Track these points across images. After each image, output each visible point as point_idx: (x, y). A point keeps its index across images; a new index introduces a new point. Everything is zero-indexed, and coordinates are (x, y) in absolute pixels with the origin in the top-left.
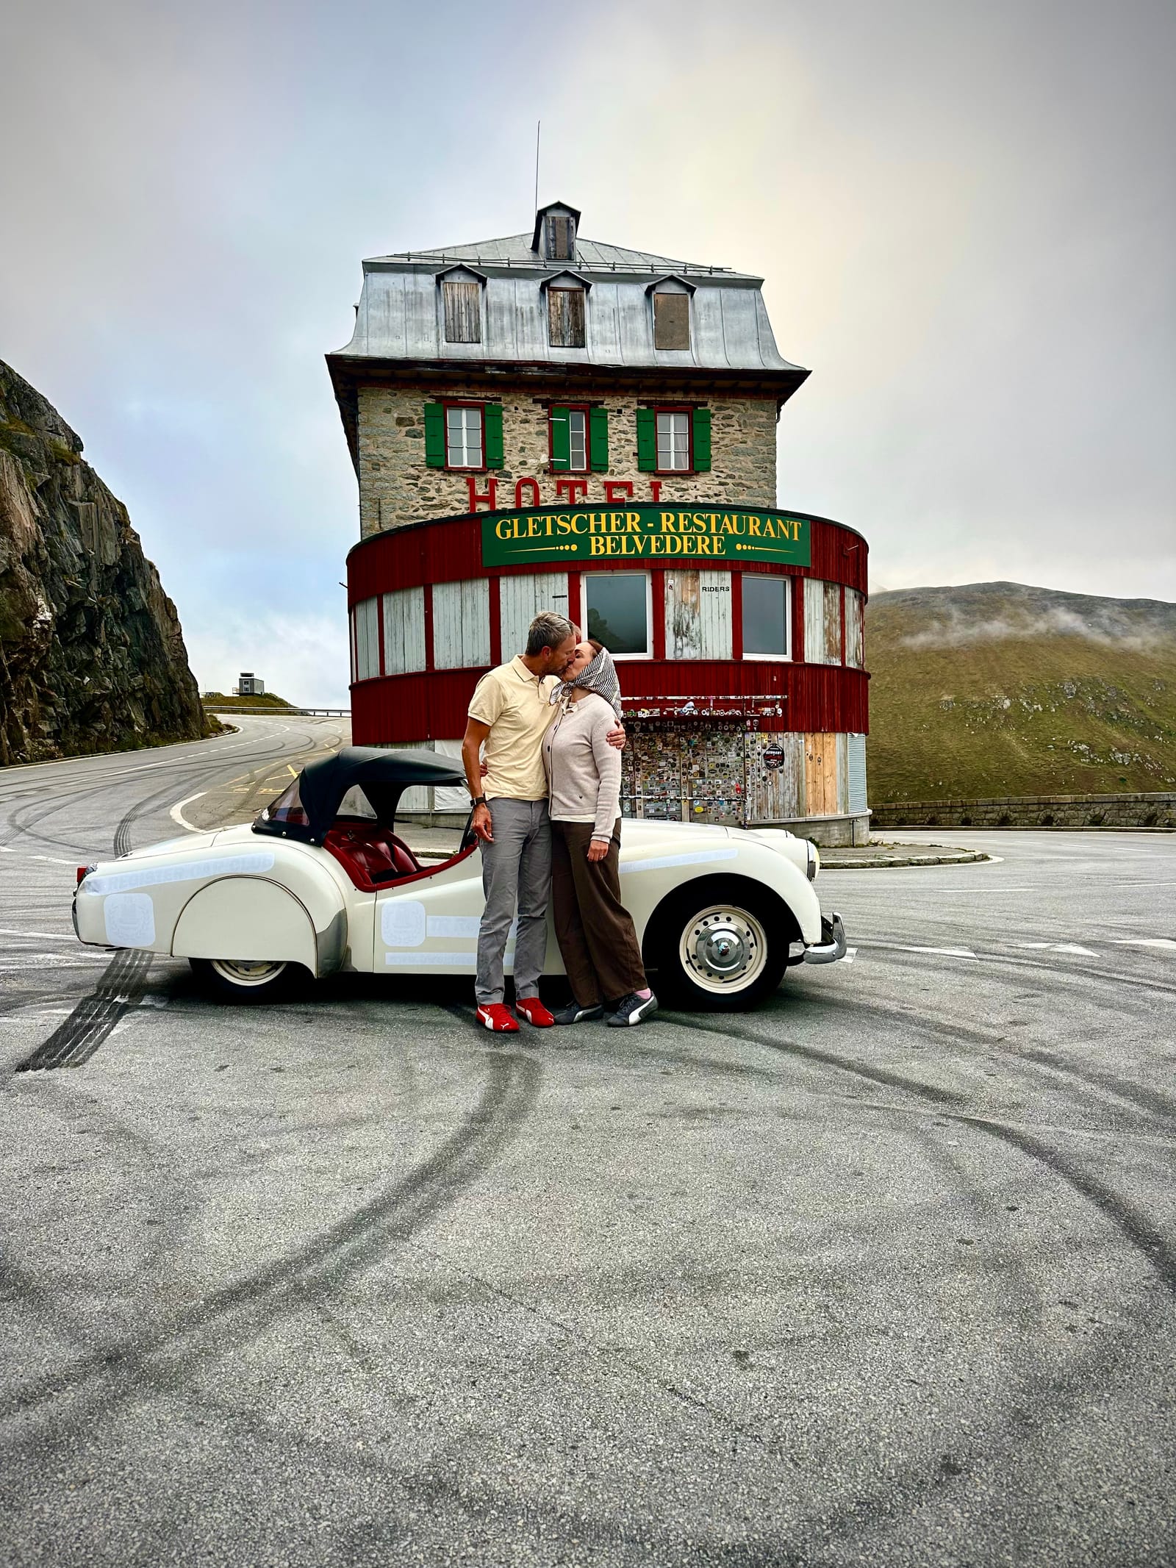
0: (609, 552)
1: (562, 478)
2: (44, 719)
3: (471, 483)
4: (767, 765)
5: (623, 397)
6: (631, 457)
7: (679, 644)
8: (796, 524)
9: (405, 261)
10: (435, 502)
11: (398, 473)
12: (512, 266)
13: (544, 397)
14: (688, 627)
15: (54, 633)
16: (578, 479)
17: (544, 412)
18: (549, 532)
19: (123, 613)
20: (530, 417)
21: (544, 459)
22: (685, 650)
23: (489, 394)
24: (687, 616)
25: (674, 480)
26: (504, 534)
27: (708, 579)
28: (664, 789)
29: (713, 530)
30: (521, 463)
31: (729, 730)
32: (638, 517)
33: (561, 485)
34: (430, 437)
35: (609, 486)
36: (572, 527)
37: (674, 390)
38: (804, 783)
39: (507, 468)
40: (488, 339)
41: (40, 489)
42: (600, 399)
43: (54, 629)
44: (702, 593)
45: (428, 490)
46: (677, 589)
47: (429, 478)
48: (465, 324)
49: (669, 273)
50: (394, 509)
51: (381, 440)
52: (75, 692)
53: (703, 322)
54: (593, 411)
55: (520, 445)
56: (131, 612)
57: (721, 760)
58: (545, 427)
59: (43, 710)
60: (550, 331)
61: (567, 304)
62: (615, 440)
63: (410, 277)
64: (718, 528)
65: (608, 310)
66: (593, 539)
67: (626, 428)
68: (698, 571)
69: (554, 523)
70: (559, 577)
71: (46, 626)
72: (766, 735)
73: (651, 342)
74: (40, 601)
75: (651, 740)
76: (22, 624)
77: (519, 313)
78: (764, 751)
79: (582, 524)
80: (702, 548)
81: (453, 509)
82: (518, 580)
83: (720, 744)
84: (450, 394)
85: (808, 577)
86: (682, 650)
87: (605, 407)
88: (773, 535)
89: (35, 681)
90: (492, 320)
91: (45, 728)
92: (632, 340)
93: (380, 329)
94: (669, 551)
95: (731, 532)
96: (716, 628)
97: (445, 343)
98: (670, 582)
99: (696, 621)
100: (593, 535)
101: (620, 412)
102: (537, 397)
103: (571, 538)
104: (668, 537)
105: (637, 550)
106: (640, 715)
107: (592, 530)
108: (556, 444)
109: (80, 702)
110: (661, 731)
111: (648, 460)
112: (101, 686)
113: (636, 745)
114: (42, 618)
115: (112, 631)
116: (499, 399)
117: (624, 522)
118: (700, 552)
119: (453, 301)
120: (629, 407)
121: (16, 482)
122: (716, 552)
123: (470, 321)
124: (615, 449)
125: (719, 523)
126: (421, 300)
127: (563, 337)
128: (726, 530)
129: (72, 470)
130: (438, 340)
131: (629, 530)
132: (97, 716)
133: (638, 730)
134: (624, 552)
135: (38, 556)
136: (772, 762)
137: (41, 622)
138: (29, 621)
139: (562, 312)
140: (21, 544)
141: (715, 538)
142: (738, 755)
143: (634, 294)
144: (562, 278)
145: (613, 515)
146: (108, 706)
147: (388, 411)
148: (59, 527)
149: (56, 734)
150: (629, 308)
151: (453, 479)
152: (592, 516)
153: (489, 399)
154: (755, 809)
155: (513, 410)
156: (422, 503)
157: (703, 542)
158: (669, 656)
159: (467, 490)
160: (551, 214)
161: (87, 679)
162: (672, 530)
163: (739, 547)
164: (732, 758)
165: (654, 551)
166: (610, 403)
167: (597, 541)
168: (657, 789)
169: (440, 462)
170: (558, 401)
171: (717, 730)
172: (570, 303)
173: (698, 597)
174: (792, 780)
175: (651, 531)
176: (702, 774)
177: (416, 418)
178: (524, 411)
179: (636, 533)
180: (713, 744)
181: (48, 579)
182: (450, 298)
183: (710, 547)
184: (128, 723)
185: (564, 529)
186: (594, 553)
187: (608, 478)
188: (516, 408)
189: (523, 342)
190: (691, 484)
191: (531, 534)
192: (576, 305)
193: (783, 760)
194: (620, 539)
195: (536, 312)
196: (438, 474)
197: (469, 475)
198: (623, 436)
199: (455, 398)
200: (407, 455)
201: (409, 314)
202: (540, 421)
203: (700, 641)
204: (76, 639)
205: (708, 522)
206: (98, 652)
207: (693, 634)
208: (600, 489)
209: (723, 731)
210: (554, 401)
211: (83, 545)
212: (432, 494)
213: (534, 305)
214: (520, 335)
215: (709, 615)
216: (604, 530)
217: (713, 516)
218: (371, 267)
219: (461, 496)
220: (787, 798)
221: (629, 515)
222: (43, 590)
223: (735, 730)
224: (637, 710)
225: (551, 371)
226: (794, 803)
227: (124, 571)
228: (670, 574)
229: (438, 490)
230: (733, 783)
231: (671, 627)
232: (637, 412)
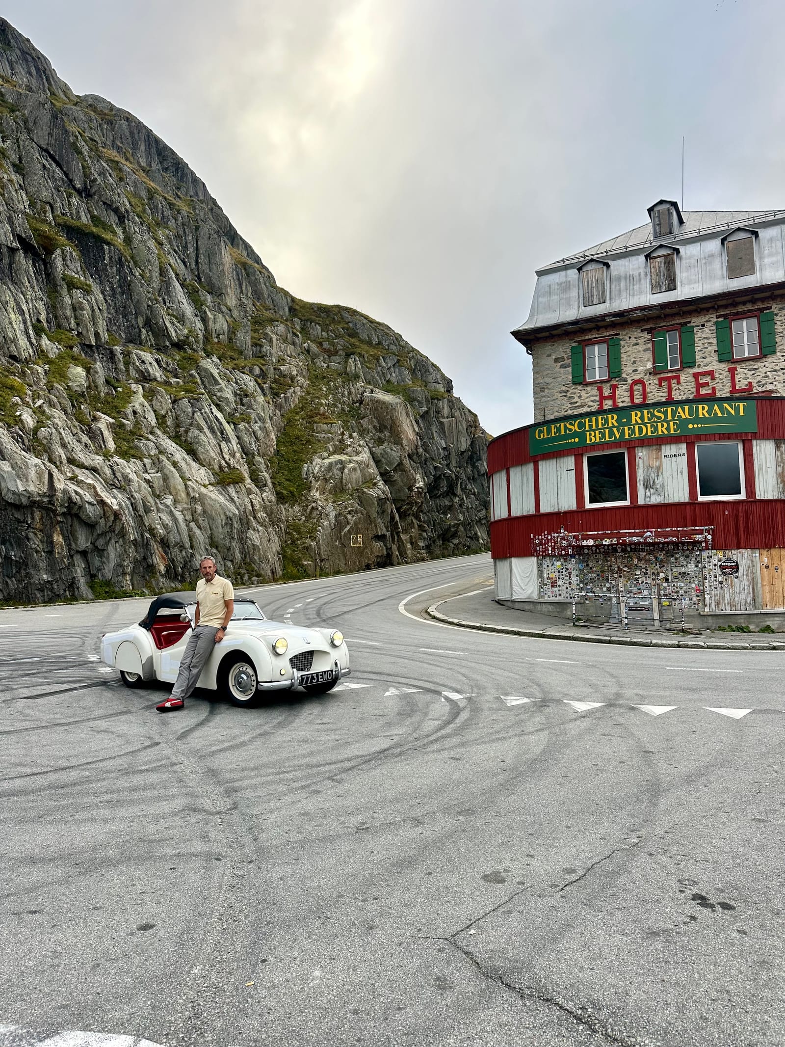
0: (598, 440)
1: (662, 376)
2: (421, 539)
3: (600, 389)
4: (723, 573)
5: (705, 315)
6: (713, 354)
7: (648, 494)
8: (741, 405)
9: (561, 264)
10: (578, 404)
11: (555, 391)
12: (628, 249)
13: (648, 327)
14: (654, 482)
15: (425, 493)
16: (674, 374)
17: (649, 336)
18: (563, 433)
19: (473, 476)
20: (639, 341)
21: (649, 365)
22: (652, 497)
23: (611, 333)
24: (653, 475)
25: (747, 364)
26: (539, 436)
27: (667, 450)
28: (640, 589)
29: (670, 418)
30: (633, 371)
31: (688, 549)
32: (615, 417)
33: (661, 380)
34: (574, 366)
35: (696, 376)
36: (575, 428)
37: (744, 303)
38: (759, 585)
39: (624, 375)
40: (610, 299)
41: (422, 417)
42: (688, 320)
43: (426, 490)
44: (664, 460)
45: (573, 398)
46: (645, 458)
47: (574, 390)
48: (595, 293)
49: (736, 226)
50: (553, 412)
51: (545, 373)
52: (439, 524)
53: (766, 252)
54: (684, 329)
55: (633, 359)
56: (479, 475)
57: (683, 570)
58: (650, 345)
59: (421, 535)
60: (652, 285)
61: (663, 265)
62: (700, 344)
63: (563, 273)
64: (673, 416)
65: (693, 261)
66: (588, 433)
67: (708, 335)
68: (661, 445)
69: (565, 426)
70: (569, 458)
71: (420, 490)
72: (721, 552)
73: (725, 275)
74: (418, 477)
75: (629, 557)
76: (407, 490)
77: (631, 278)
78: (719, 563)
79: (582, 425)
80: (662, 430)
81: (589, 407)
82: (547, 462)
83: (682, 559)
84: (587, 337)
85: (756, 439)
86: (650, 497)
87: (692, 324)
88: (720, 415)
89: (416, 519)
90: (613, 286)
91: (421, 544)
92: (711, 277)
93: (544, 309)
94: (637, 435)
95: (684, 417)
96: (675, 481)
97: (583, 308)
98: (640, 454)
99: (660, 478)
100: (588, 431)
101: (703, 325)
102: (644, 328)
103: (575, 434)
104: (637, 427)
105: (615, 437)
106: (604, 542)
107: (587, 428)
108: (658, 355)
109: (441, 529)
110: (636, 551)
111: (726, 354)
112: (456, 519)
113: (619, 561)
114: (418, 486)
115: (466, 487)
116: (618, 334)
117: (607, 421)
118: (660, 433)
119: (588, 282)
120: (710, 321)
121: (405, 416)
122: (672, 432)
123: (599, 291)
124: (701, 351)
125: (674, 413)
126: (570, 285)
127: (661, 286)
128: (680, 416)
129: (443, 402)
130: (579, 307)
131: (610, 425)
132: (455, 535)
133: (619, 551)
134: (607, 439)
135: (417, 453)
136: (728, 571)
137: (417, 488)
138: (410, 488)
139: (659, 271)
140: (407, 448)
141: (671, 423)
142: (697, 566)
143: (714, 245)
144: (660, 249)
145: (600, 418)
146: (462, 529)
147: (549, 356)
148: (433, 434)
149: (428, 547)
150: (709, 256)
151: (589, 389)
152: (587, 420)
153: (612, 335)
154: (713, 604)
155: (628, 339)
156: (570, 406)
157: (662, 426)
158: (641, 502)
159: (598, 393)
160: (656, 209)
161: (449, 515)
162: (640, 421)
163: (690, 426)
164: (691, 568)
165: (627, 436)
166: (696, 321)
167: (590, 435)
168: (635, 590)
169: (581, 379)
170: (659, 327)
171: (678, 549)
172: (665, 263)
173: (661, 462)
174: (746, 583)
175: (625, 424)
176: (667, 580)
177: (565, 356)
178: (635, 338)
179: (615, 427)
180: (676, 559)
181: (423, 464)
182: (586, 280)
183: (668, 429)
184: (476, 538)
185: (570, 430)
186: (588, 442)
187: (696, 370)
188: (630, 338)
189: (634, 295)
190: (761, 364)
191: (553, 435)
192: (669, 264)
193: (738, 569)
194: (605, 431)
195: (642, 275)
196: (580, 387)
197: (599, 385)
198: (706, 341)
199: (590, 339)
200: (560, 379)
201: (562, 295)
202: (646, 343)
203: (664, 491)
204: (441, 494)
205: (665, 413)
206: (457, 500)
207: (658, 486)
208: (691, 379)
209: (683, 550)
210: (655, 328)
211: (446, 443)
212: (576, 399)
213: (641, 271)
214: (631, 292)
215: (669, 472)
216: (594, 427)
217: (669, 409)
218: (540, 273)
219: (595, 398)
220: (743, 596)
221: (610, 416)
222: (420, 470)
223: (693, 549)
224: (602, 539)
225: (649, 311)
226: (749, 600)
227: (473, 452)
228: (640, 449)
229: (580, 397)
230: (693, 585)
231: (642, 483)
232: (716, 323)
